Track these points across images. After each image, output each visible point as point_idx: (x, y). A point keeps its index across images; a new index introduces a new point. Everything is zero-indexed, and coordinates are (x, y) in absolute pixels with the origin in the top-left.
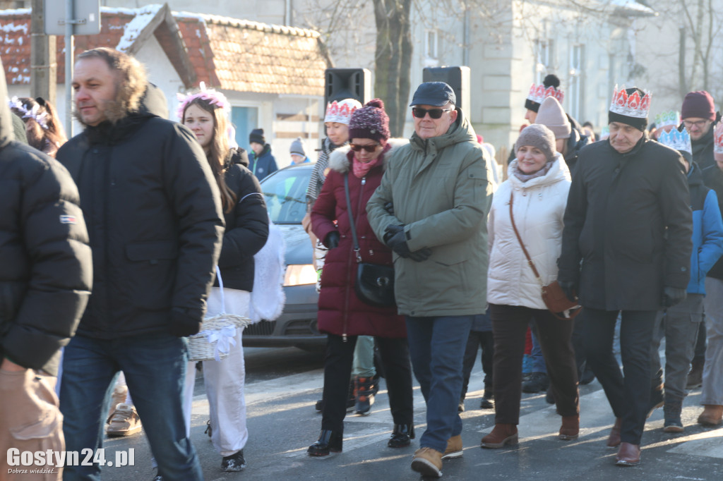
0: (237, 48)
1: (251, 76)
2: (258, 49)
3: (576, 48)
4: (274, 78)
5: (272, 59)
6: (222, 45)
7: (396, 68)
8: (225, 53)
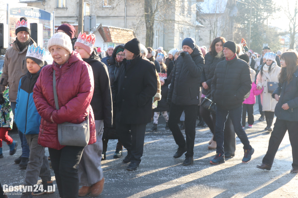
0: (116, 33)
1: (119, 40)
2: (120, 34)
3: (188, 34)
4: (123, 40)
5: (123, 36)
7: (150, 38)
8: (113, 34)
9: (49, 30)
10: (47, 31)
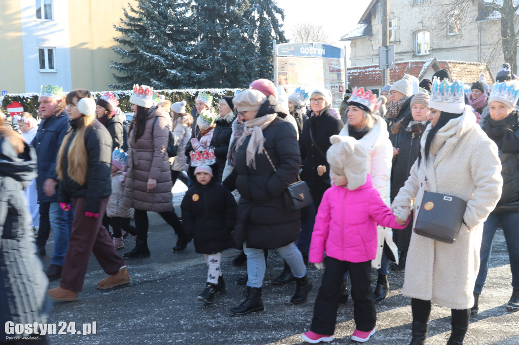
0: (459, 70)
2: (466, 70)
4: (471, 79)
5: (471, 73)
6: (454, 69)
8: (455, 72)
9: (339, 71)
10: (335, 73)
